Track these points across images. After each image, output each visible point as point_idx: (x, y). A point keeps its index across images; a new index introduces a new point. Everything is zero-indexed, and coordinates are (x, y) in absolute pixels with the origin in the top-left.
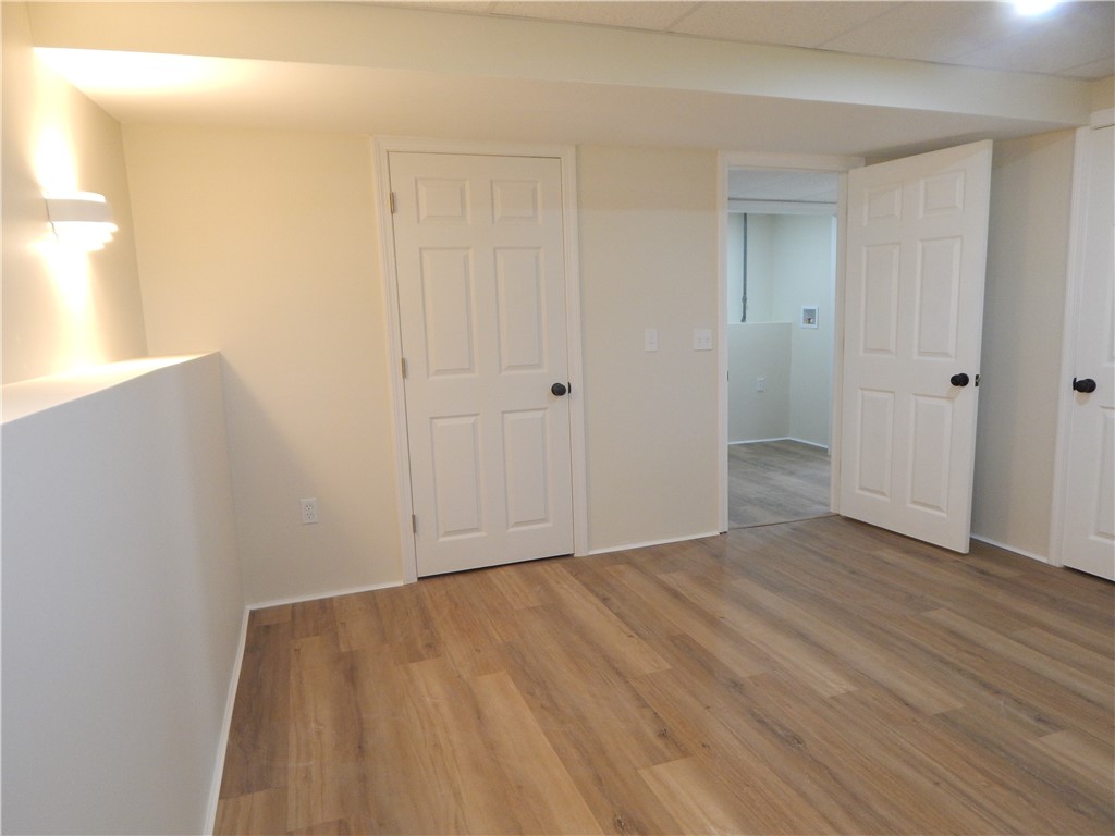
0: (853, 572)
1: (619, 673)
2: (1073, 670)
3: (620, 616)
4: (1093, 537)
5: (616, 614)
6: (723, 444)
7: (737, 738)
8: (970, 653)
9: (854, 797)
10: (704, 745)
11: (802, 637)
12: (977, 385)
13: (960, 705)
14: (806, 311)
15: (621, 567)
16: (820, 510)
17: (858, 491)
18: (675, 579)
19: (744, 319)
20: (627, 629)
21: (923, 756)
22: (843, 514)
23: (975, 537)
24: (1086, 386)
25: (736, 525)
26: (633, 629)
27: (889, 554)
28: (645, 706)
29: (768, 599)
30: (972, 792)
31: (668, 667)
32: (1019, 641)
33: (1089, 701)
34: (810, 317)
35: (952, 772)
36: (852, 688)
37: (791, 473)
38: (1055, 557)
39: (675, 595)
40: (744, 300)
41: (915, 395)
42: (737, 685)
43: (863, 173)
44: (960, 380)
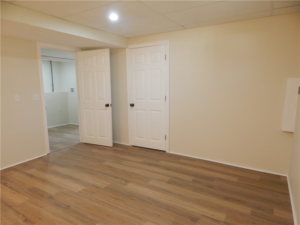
0: (86, 157)
1: (10, 207)
2: (133, 168)
3: (11, 188)
4: (136, 138)
5: (9, 188)
6: (46, 128)
7: (51, 213)
8: (112, 170)
9: (84, 216)
10: (40, 219)
11: (71, 178)
12: (111, 106)
13: (109, 184)
14: (71, 89)
15: (12, 172)
16: (77, 142)
17: (86, 136)
18: (32, 171)
19: (53, 91)
20: (13, 192)
21: (101, 199)
22: (83, 142)
23: (114, 142)
24: (132, 105)
25: (52, 151)
26: (15, 191)
27: (94, 150)
28: (19, 213)
29: (61, 170)
30: (111, 204)
31: (28, 199)
32: (123, 165)
33: (136, 174)
34: (72, 90)
35: (107, 201)
36: (84, 188)
37: (70, 133)
38: (130, 144)
39: (31, 176)
40: (53, 85)
41: (98, 110)
42: (51, 197)
43: (81, 53)
44: (107, 105)
